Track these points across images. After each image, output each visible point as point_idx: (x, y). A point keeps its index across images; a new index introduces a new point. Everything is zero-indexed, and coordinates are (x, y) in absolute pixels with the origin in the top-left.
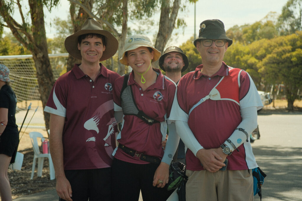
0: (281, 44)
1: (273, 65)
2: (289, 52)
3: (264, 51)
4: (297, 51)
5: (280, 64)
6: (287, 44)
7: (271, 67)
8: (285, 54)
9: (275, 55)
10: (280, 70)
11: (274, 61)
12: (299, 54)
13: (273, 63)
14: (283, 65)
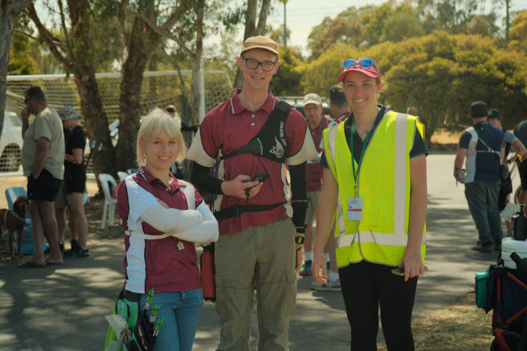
0: (412, 50)
1: (400, 82)
2: (424, 61)
3: (387, 61)
4: (435, 60)
5: (411, 79)
6: (420, 50)
7: (398, 85)
8: (418, 64)
9: (403, 67)
10: (410, 89)
11: (402, 75)
12: (438, 66)
13: (401, 78)
14: (415, 82)
